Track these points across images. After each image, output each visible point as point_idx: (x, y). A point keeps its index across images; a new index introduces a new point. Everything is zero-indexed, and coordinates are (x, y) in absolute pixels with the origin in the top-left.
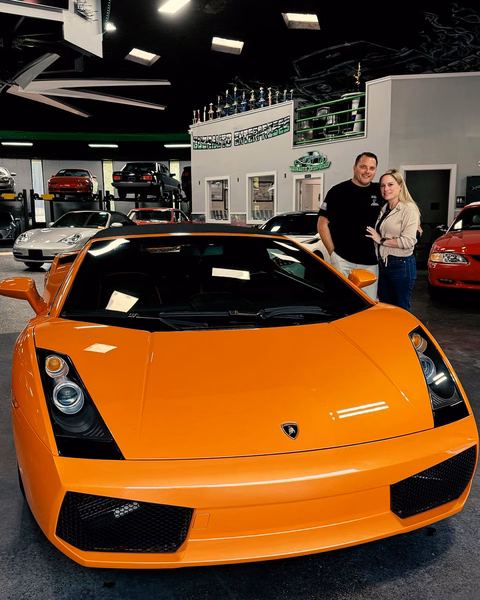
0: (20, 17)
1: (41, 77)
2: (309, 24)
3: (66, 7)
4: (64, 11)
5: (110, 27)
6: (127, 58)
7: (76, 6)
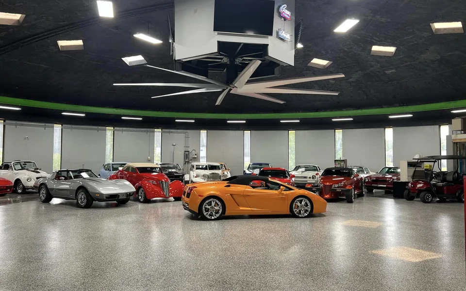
0: (240, 43)
1: (249, 82)
2: (454, 29)
3: (271, 34)
4: (270, 37)
5: (300, 46)
6: (309, 65)
7: (277, 33)
